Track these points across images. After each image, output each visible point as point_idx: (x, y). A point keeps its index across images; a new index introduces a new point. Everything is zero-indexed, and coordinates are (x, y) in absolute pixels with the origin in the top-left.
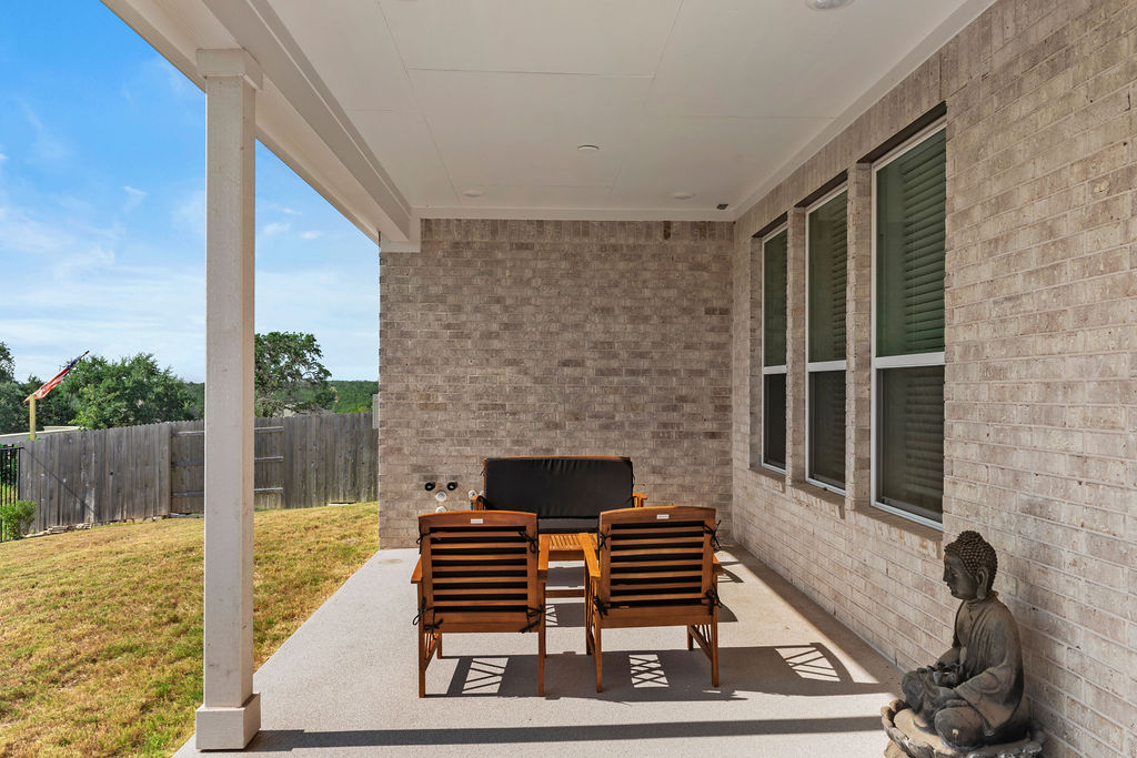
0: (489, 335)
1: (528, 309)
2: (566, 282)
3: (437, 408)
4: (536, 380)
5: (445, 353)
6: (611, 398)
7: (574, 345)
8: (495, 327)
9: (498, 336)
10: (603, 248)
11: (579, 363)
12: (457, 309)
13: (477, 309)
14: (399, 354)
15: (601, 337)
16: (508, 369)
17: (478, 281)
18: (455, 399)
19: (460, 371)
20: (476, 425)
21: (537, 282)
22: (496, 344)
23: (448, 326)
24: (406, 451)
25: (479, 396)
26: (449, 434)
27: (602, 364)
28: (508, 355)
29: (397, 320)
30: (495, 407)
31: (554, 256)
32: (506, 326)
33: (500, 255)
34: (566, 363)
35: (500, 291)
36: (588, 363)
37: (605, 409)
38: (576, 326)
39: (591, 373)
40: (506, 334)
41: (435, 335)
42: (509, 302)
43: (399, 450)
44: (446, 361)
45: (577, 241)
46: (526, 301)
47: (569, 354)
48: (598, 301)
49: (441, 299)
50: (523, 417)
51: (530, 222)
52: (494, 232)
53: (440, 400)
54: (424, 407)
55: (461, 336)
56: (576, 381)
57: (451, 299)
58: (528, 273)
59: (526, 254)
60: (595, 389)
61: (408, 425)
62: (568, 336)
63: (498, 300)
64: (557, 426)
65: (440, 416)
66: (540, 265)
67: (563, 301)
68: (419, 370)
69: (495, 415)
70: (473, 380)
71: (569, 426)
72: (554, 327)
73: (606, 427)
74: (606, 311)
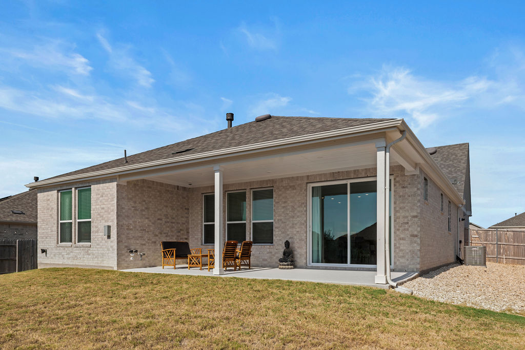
0: (142, 210)
1: (151, 204)
2: (158, 198)
3: (131, 229)
4: (153, 223)
5: (132, 214)
6: (168, 229)
7: (160, 215)
8: (144, 208)
9: (144, 211)
10: (166, 190)
11: (161, 220)
12: (135, 202)
13: (140, 203)
14: (121, 214)
15: (166, 213)
16: (146, 220)
17: (140, 195)
18: (135, 227)
19: (136, 220)
20: (140, 235)
21: (152, 197)
22: (144, 213)
23: (133, 207)
24: (123, 242)
25: (140, 227)
26: (133, 237)
27: (166, 220)
28: (146, 216)
29: (121, 204)
30: (144, 230)
31: (156, 191)
32: (146, 208)
33: (145, 189)
34: (159, 219)
35: (145, 199)
36: (163, 220)
37: (167, 231)
38: (161, 210)
39: (164, 222)
40: (146, 210)
41: (130, 209)
42: (147, 202)
43: (122, 241)
44: (133, 217)
45: (161, 188)
46: (150, 202)
47: (159, 217)
48: (165, 204)
49: (131, 199)
50: (150, 233)
51: (151, 181)
52: (143, 182)
53: (131, 227)
54: (128, 229)
55: (136, 210)
56: (161, 224)
57: (134, 199)
58: (151, 195)
59: (150, 189)
60: (164, 227)
61: (124, 234)
62: (159, 212)
63: (144, 201)
64: (157, 236)
65: (131, 232)
66: (153, 193)
67: (158, 203)
68: (126, 218)
69: (144, 232)
70: (139, 222)
71: (159, 235)
72: (156, 210)
73: (167, 236)
74: (166, 206)
